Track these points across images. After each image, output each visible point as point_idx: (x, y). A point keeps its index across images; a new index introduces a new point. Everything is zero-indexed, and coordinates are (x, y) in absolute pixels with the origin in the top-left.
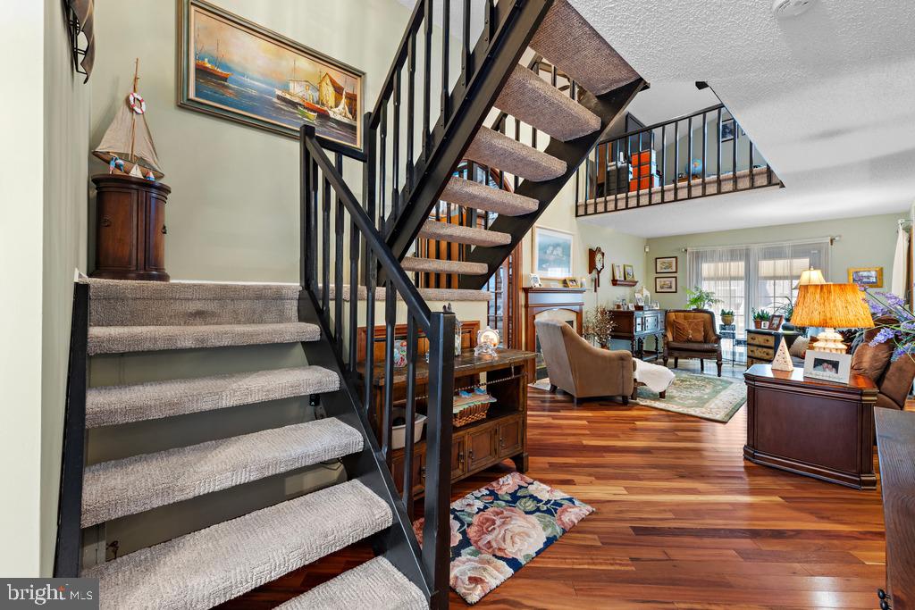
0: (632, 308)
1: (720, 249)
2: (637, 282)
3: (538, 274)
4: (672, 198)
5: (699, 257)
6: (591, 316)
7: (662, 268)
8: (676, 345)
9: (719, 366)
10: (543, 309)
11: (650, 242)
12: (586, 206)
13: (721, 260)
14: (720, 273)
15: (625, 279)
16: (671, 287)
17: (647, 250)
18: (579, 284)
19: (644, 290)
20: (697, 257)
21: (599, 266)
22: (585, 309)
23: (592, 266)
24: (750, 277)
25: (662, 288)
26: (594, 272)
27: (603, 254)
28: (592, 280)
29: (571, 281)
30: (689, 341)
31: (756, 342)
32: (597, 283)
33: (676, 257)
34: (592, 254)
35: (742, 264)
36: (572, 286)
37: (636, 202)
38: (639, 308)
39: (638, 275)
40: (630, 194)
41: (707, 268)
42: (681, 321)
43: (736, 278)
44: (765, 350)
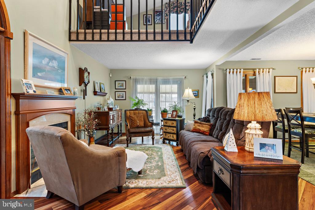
0: (107, 110)
1: (145, 78)
2: (107, 94)
3: (32, 81)
4: (137, 38)
5: (136, 81)
6: (81, 117)
7: (118, 87)
8: (132, 130)
9: (153, 139)
10: (39, 114)
11: (112, 71)
12: (78, 33)
13: (146, 84)
14: (146, 91)
15: (101, 91)
16: (123, 97)
17: (111, 76)
18: (72, 93)
19: (111, 98)
20: (136, 82)
21: (86, 81)
22: (77, 111)
23: (81, 81)
24: (157, 93)
25: (118, 97)
26: (83, 85)
27: (89, 73)
28: (81, 91)
29: (66, 90)
30: (138, 127)
31: (168, 124)
32: (85, 93)
33: (125, 81)
34: (82, 72)
35: (154, 86)
36: (66, 94)
37: (114, 37)
38: (111, 109)
39: (107, 90)
40: (110, 31)
41: (140, 87)
42: (133, 115)
43: (151, 93)
44: (172, 128)
